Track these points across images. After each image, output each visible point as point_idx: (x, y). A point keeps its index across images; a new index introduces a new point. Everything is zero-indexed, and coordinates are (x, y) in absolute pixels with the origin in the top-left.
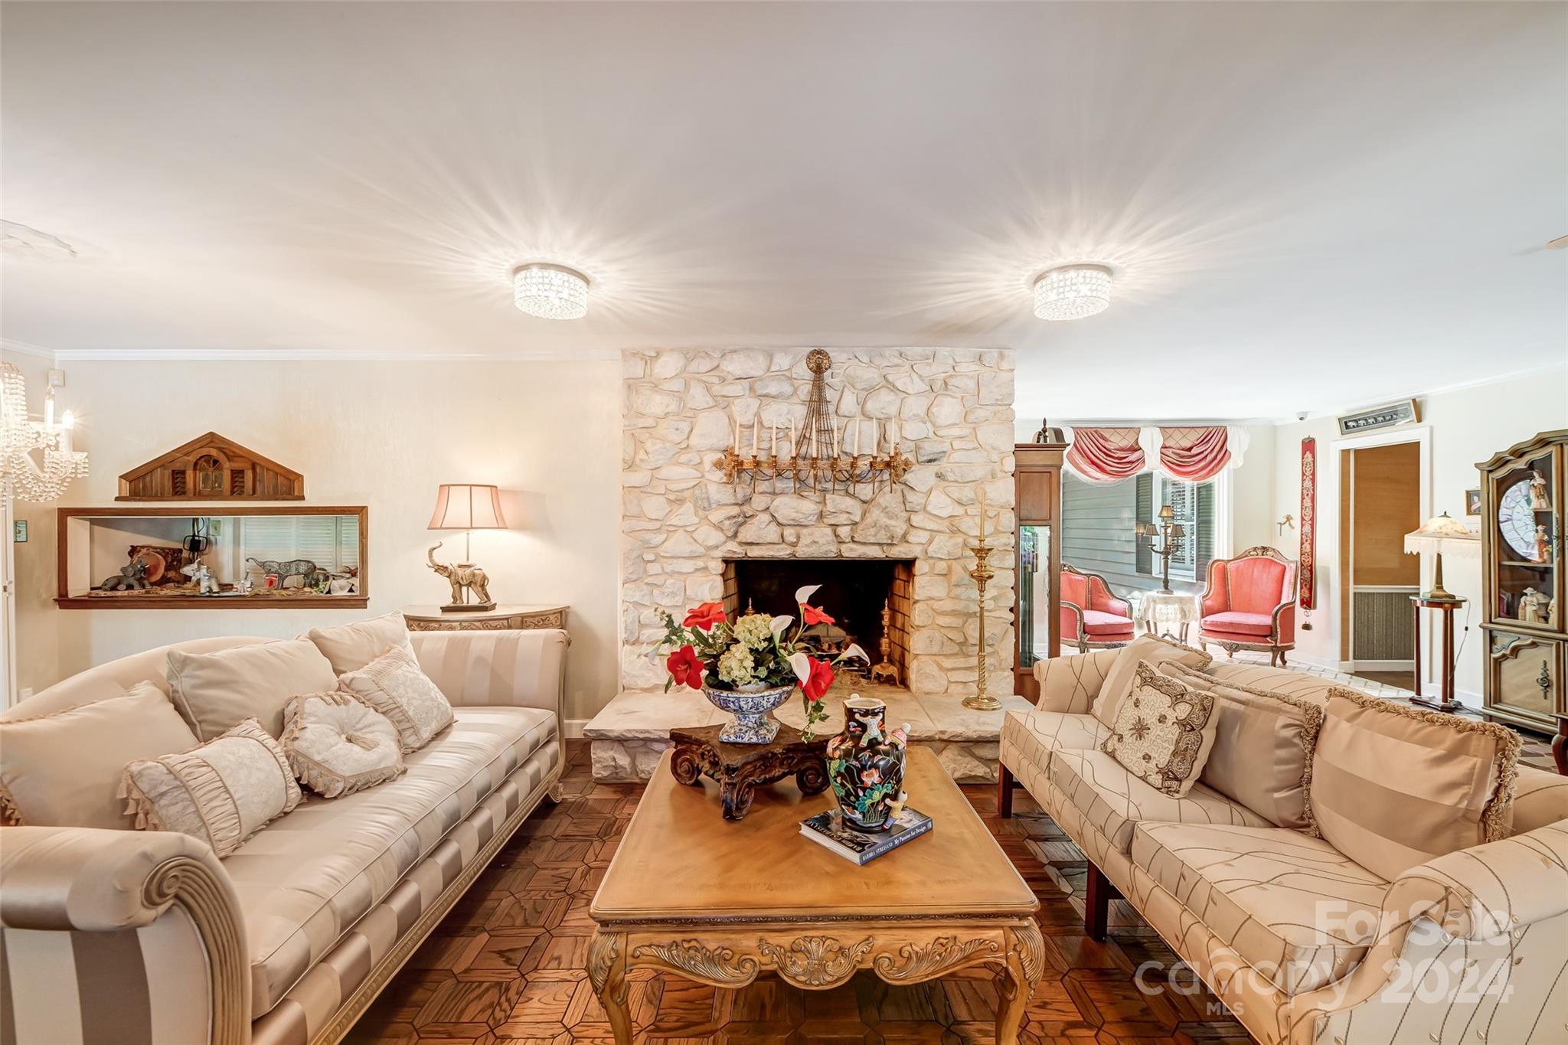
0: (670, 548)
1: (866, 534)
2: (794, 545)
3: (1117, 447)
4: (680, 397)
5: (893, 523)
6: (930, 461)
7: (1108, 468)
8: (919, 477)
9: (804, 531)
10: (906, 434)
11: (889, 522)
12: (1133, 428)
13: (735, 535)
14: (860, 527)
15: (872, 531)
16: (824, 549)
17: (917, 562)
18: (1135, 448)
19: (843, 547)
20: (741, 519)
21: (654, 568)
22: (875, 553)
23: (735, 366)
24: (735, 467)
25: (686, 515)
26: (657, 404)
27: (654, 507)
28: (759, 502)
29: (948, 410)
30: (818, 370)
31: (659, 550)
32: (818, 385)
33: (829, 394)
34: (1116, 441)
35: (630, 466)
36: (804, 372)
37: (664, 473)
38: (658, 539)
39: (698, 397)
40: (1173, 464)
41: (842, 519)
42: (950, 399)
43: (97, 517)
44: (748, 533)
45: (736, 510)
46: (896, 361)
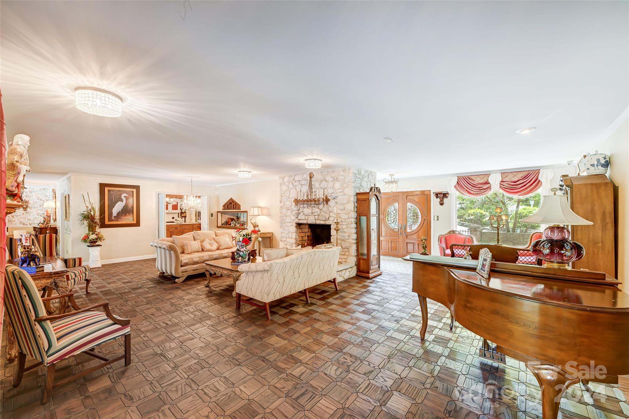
0: (286, 220)
1: (320, 218)
2: (307, 220)
3: (478, 183)
4: (288, 186)
5: (326, 215)
6: (334, 199)
7: (472, 192)
8: (331, 203)
9: (309, 217)
10: (329, 192)
11: (325, 215)
12: (487, 174)
13: (297, 217)
14: (320, 216)
15: (322, 217)
16: (312, 221)
17: (331, 226)
18: (487, 183)
19: (317, 221)
20: (298, 214)
21: (284, 225)
22: (322, 222)
23: (297, 178)
24: (297, 202)
25: (289, 213)
26: (284, 188)
27: (284, 211)
28: (301, 210)
29: (337, 185)
30: (311, 177)
31: (285, 221)
32: (311, 181)
33: (313, 183)
34: (478, 180)
35: (281, 202)
36: (308, 178)
37: (285, 203)
38: (285, 218)
39: (291, 185)
40: (506, 188)
41: (316, 214)
42: (338, 182)
43: (222, 213)
44: (299, 217)
45: (297, 212)
46: (327, 173)
